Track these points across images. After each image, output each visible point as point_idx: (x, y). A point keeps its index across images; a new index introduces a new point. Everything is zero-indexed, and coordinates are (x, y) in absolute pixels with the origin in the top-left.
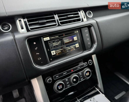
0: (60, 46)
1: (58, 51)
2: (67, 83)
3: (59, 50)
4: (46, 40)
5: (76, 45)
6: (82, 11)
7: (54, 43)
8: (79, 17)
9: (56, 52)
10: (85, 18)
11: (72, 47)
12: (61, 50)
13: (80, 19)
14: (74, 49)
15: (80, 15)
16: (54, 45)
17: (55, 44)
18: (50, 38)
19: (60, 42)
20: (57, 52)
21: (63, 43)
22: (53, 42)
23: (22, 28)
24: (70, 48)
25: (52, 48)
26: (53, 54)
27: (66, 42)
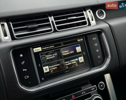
0: (56, 60)
1: (53, 67)
3: (55, 66)
4: (37, 51)
5: (80, 58)
6: (89, 10)
7: (47, 56)
8: (84, 18)
9: (49, 68)
10: (92, 20)
12: (57, 65)
13: (86, 21)
14: (77, 65)
15: (85, 16)
16: (48, 58)
18: (42, 48)
19: (56, 54)
20: (51, 68)
21: (60, 56)
22: (47, 54)
23: (6, 35)
24: (70, 63)
25: (44, 62)
26: (45, 71)
27: (65, 54)
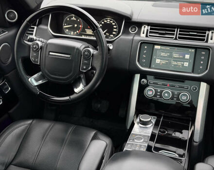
0: (167, 58)
1: (163, 62)
2: (158, 94)
8: (204, 36)
9: (160, 61)
10: (211, 39)
11: (179, 63)
12: (166, 61)
13: (205, 39)
14: (181, 67)
17: (163, 54)
18: (160, 47)
19: (169, 54)
23: (143, 33)
24: (176, 64)
25: (159, 56)
26: (157, 62)
27: (175, 56)
